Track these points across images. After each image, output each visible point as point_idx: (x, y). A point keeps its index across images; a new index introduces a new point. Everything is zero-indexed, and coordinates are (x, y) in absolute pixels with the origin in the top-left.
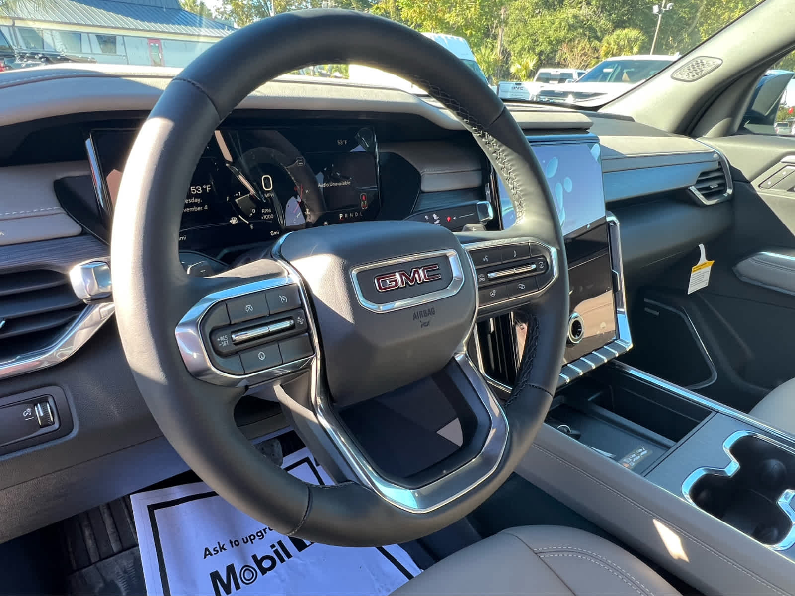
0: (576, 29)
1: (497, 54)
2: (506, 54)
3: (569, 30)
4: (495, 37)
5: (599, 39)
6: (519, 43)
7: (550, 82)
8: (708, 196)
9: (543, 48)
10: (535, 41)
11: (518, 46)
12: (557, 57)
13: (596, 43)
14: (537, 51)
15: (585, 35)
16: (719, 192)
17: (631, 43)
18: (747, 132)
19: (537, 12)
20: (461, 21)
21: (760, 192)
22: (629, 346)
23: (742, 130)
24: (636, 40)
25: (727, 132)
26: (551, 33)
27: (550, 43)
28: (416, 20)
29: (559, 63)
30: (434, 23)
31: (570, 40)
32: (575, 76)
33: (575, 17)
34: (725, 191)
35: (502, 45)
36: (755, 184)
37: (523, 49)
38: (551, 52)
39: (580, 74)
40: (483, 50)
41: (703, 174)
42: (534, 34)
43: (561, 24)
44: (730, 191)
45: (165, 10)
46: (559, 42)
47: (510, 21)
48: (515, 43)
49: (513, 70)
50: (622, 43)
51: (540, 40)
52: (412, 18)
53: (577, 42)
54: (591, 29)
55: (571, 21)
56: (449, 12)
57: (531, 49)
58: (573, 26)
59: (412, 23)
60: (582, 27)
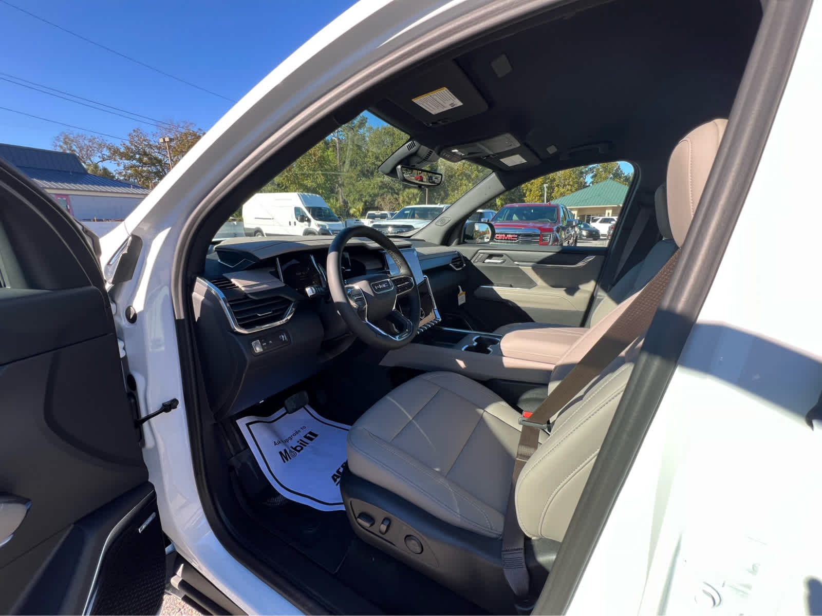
0: (383, 188)
1: (340, 203)
2: (345, 203)
3: (380, 189)
4: (337, 193)
5: (398, 194)
6: (352, 196)
7: (376, 219)
8: (457, 267)
9: (367, 199)
10: (361, 195)
11: (352, 198)
12: (376, 203)
13: (396, 196)
14: (363, 200)
15: (389, 192)
16: (461, 265)
17: (414, 197)
18: (466, 243)
19: (359, 179)
20: (314, 185)
21: (475, 264)
22: (440, 320)
23: (464, 243)
24: (417, 194)
25: (459, 243)
26: (370, 190)
27: (370, 196)
28: (285, 184)
29: (377, 207)
30: (297, 186)
31: (382, 195)
32: (389, 216)
33: (382, 182)
34: (463, 265)
35: (342, 198)
36: (472, 261)
37: (355, 199)
38: (372, 201)
39: (392, 215)
40: (332, 201)
41: (453, 259)
42: (360, 191)
43: (374, 186)
44: (465, 265)
45: (71, 173)
46: (376, 195)
47: (345, 184)
48: (350, 196)
49: (352, 212)
50: (410, 196)
51: (364, 194)
52: (282, 183)
53: (385, 196)
54: (392, 189)
55: (380, 184)
56: (307, 180)
57: (360, 199)
58: (381, 186)
59: (283, 186)
60: (387, 188)
